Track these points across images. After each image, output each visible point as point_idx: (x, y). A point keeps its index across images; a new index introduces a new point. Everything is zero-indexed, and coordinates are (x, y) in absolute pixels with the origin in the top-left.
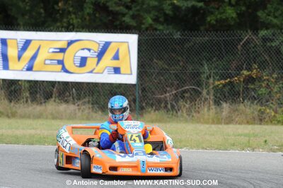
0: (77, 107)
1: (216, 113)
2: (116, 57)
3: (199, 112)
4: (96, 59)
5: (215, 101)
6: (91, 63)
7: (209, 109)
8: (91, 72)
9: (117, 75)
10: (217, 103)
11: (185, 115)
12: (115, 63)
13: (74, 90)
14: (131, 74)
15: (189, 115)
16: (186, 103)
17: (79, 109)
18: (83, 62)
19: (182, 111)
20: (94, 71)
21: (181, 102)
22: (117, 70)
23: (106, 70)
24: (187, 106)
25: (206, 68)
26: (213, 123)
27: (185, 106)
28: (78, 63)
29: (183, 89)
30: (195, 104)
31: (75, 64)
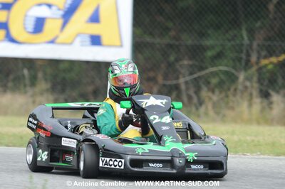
0: (30, 100)
1: (263, 110)
2: (95, 18)
3: (232, 108)
5: (261, 91)
6: (52, 27)
7: (250, 105)
8: (52, 42)
9: (96, 49)
11: (211, 113)
13: (26, 72)
14: (121, 46)
15: (217, 113)
16: (213, 92)
17: (34, 102)
18: (39, 25)
19: (207, 108)
20: (59, 40)
21: (205, 93)
22: (96, 40)
23: (78, 40)
24: (215, 98)
25: (246, 38)
27: (210, 99)
29: (207, 71)
30: (227, 96)
31: (25, 28)
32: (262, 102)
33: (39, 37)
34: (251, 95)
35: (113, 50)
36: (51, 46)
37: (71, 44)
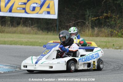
0: (31, 29)
1: (92, 32)
2: (48, 7)
3: (84, 32)
4: (40, 8)
5: (92, 27)
6: (37, 9)
7: (89, 31)
8: (37, 13)
9: (49, 15)
10: (93, 27)
12: (48, 10)
13: (30, 21)
14: (55, 14)
15: (80, 33)
16: (79, 27)
17: (32, 29)
18: (34, 9)
20: (39, 13)
22: (48, 13)
23: (44, 13)
24: (79, 29)
25: (88, 12)
26: (90, 36)
28: (31, 9)
29: (78, 21)
30: (83, 28)
31: (30, 10)
32: (92, 30)
33: (34, 12)
34: (89, 28)
35: (53, 15)
36: (37, 14)
37: (42, 14)
